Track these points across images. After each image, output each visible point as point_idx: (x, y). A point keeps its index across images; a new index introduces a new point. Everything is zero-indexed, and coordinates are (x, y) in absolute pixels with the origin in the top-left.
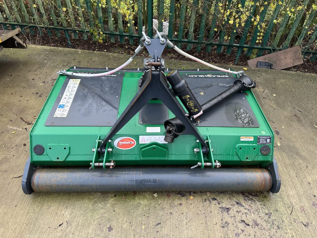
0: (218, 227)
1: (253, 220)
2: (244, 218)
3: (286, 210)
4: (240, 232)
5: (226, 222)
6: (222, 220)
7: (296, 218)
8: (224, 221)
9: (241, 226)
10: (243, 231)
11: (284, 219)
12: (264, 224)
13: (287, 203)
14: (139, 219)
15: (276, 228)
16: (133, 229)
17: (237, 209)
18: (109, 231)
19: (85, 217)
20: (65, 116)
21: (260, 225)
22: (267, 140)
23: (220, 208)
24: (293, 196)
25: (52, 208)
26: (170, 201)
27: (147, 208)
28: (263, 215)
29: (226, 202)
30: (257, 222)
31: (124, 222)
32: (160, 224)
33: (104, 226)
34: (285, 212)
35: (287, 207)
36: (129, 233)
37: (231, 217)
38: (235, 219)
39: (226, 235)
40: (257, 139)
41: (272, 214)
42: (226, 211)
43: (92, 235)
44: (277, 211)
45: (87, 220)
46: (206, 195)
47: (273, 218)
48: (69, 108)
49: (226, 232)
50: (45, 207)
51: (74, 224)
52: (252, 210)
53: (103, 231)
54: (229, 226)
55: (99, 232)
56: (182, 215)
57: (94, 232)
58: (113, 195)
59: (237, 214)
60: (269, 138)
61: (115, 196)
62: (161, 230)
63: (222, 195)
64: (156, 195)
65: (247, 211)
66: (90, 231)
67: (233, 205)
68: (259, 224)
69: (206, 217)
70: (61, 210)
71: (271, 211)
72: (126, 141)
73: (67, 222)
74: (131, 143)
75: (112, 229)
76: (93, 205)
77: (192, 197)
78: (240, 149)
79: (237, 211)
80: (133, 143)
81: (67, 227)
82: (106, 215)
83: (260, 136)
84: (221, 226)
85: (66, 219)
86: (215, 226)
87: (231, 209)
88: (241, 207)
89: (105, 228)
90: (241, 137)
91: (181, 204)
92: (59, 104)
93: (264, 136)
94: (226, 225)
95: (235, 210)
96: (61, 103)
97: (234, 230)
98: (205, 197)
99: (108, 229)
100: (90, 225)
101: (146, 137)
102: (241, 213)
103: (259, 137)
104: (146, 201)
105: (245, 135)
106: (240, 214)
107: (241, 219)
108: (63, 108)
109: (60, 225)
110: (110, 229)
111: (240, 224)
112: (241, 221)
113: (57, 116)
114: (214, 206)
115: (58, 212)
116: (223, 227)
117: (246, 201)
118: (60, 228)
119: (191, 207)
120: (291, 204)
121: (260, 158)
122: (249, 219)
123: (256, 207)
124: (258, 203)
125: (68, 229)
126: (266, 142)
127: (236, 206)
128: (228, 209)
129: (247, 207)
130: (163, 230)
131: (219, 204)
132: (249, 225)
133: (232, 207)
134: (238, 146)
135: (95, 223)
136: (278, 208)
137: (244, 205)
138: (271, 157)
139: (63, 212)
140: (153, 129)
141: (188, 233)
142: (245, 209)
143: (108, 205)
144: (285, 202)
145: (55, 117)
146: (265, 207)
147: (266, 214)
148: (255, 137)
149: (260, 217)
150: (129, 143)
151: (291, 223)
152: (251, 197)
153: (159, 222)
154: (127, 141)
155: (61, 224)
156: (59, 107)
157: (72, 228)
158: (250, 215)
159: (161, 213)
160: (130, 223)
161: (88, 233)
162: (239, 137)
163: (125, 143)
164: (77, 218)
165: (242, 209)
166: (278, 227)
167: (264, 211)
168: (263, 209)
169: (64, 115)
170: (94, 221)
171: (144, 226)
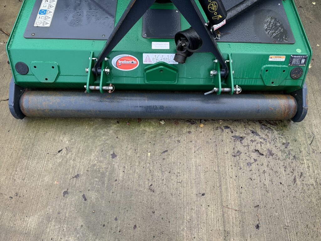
0: (229, 155)
1: (268, 150)
2: (258, 147)
3: (306, 140)
4: (252, 161)
5: (238, 152)
6: (234, 149)
7: (315, 148)
8: (236, 150)
9: (254, 155)
10: (255, 160)
11: (302, 149)
12: (280, 154)
13: (308, 133)
14: (144, 146)
15: (291, 157)
16: (138, 156)
17: (251, 138)
18: (113, 158)
19: (86, 143)
20: (48, 25)
21: (275, 155)
22: (301, 60)
23: (233, 136)
24: (316, 125)
25: (48, 134)
26: (178, 129)
27: (153, 136)
28: (279, 145)
29: (240, 131)
30: (272, 152)
31: (129, 149)
32: (166, 151)
33: (107, 152)
34: (304, 142)
35: (307, 137)
36: (133, 160)
37: (245, 146)
38: (248, 148)
39: (237, 164)
40: (290, 59)
41: (290, 144)
42: (239, 140)
43: (94, 162)
44: (295, 141)
45: (88, 146)
46: (218, 123)
47: (290, 147)
48: (52, 14)
49: (237, 161)
50: (41, 133)
51: (74, 150)
52: (268, 140)
53: (106, 157)
54: (241, 155)
55: (102, 159)
56: (191, 143)
57: (97, 159)
58: (116, 121)
59: (252, 144)
60: (305, 58)
61: (118, 122)
62: (168, 158)
63: (236, 123)
64: (162, 123)
65: (263, 140)
66: (92, 158)
67: (248, 134)
68: (273, 154)
69: (216, 145)
70: (59, 136)
71: (289, 141)
72: (126, 60)
73: (66, 148)
74: (133, 62)
75: (116, 156)
76: (94, 132)
77: (202, 125)
78: (267, 71)
79: (252, 141)
80: (135, 62)
81: (67, 154)
82: (108, 142)
83: (294, 55)
84: (233, 155)
85: (65, 146)
86: (226, 155)
87: (245, 138)
88: (257, 136)
89: (107, 155)
90: (270, 56)
91: (189, 132)
92: (40, 9)
93: (299, 55)
94: (238, 154)
95: (250, 139)
96: (42, 8)
97: (246, 160)
98: (217, 125)
99: (111, 156)
100: (92, 151)
101: (151, 56)
102: (256, 142)
103: (293, 57)
104: (151, 128)
105: (276, 53)
106: (254, 143)
107: (254, 148)
108: (45, 14)
109: (59, 152)
110: (114, 156)
111: (253, 153)
112: (254, 151)
113: (39, 25)
114: (226, 136)
115: (56, 138)
116: (234, 156)
117: (262, 130)
118: (60, 154)
119: (201, 135)
120: (313, 133)
121: (289, 83)
122: (264, 148)
123: (273, 136)
124: (276, 132)
125: (68, 155)
126: (300, 63)
127: (251, 135)
128: (242, 138)
129: (264, 136)
130: (170, 157)
131: (232, 132)
132: (263, 155)
133: (246, 136)
134: (265, 68)
135: (97, 150)
136: (297, 138)
137: (260, 134)
138: (301, 81)
139: (61, 138)
140: (160, 45)
141: (196, 162)
142: (261, 138)
143: (111, 132)
144: (306, 132)
145: (35, 27)
146: (282, 137)
147: (283, 144)
148: (287, 56)
149: (276, 146)
150: (131, 62)
151: (309, 154)
152: (269, 125)
153: (166, 150)
154: (128, 61)
155: (60, 150)
156: (40, 14)
157: (72, 154)
158: (265, 145)
159: (168, 141)
160: (135, 150)
161: (90, 159)
162: (267, 56)
163: (125, 62)
164: (77, 144)
165: (257, 138)
166: (294, 157)
167: (281, 140)
168: (280, 138)
169: (47, 23)
170: (96, 147)
171: (149, 154)
